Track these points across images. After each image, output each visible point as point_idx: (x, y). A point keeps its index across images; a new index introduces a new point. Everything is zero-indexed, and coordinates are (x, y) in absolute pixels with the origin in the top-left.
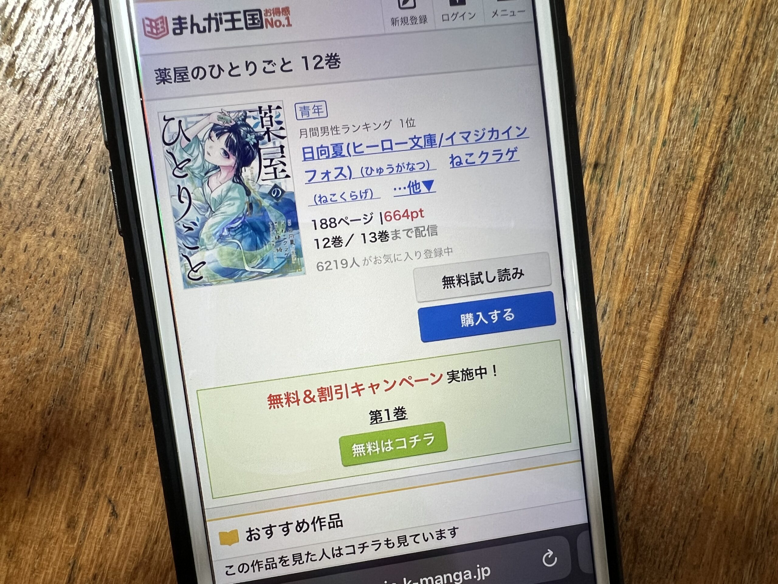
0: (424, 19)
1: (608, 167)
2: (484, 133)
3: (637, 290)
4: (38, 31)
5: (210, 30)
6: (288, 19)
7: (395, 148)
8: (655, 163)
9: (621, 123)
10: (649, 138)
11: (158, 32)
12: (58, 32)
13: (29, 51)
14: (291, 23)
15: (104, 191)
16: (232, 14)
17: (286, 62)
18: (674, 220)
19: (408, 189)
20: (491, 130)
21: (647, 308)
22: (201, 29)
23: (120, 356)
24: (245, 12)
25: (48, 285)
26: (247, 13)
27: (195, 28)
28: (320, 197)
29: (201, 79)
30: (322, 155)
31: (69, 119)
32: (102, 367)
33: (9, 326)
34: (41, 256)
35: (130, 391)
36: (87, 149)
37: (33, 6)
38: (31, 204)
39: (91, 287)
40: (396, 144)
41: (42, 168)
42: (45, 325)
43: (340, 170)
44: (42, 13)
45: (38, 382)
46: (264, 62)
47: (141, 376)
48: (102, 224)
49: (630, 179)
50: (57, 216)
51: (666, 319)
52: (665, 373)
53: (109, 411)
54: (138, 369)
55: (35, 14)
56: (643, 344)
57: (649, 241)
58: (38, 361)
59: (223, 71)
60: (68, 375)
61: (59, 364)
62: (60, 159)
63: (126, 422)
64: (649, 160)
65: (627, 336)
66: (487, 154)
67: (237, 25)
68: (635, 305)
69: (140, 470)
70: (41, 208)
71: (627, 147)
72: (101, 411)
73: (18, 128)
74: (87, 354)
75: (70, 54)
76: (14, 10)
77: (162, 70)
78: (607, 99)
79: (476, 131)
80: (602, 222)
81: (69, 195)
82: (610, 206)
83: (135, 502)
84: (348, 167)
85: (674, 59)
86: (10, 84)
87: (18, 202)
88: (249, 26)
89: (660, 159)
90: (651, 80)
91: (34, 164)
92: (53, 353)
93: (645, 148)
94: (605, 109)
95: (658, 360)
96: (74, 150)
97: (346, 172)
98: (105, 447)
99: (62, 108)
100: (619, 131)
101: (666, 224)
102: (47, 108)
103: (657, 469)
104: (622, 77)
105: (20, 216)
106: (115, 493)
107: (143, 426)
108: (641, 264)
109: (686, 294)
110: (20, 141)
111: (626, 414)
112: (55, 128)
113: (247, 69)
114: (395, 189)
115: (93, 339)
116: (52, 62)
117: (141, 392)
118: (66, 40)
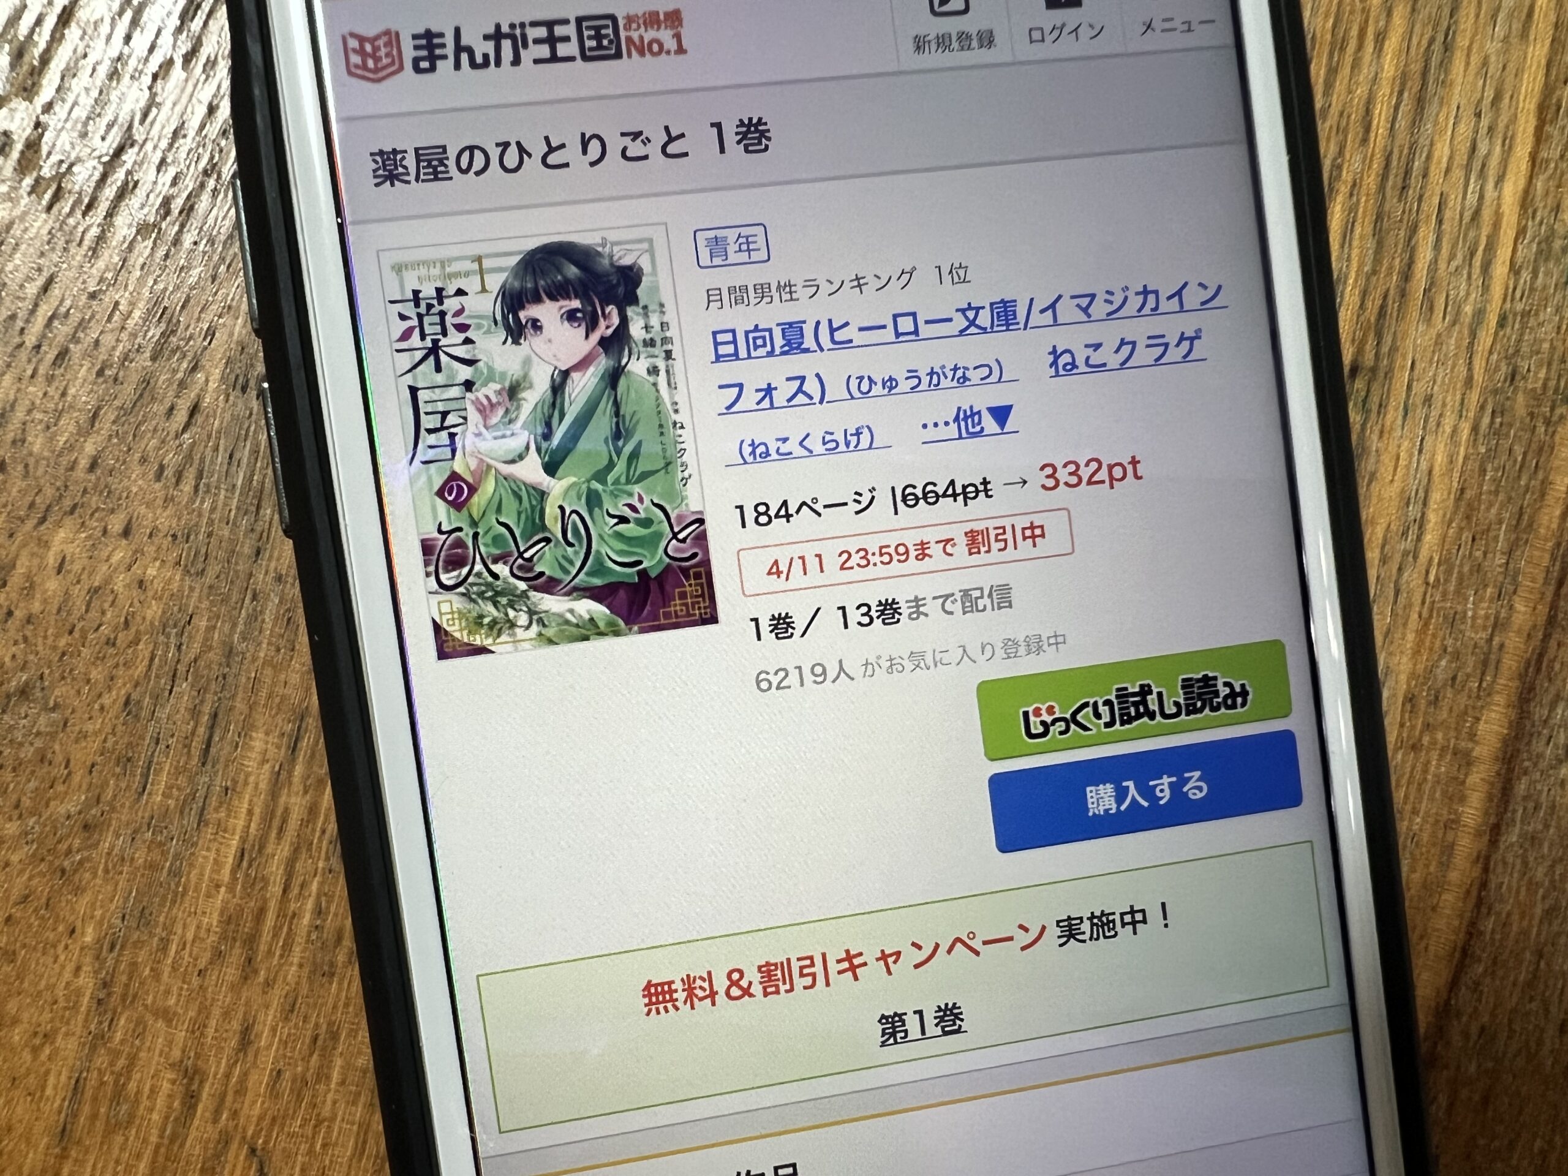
0: (987, 39)
1: (1381, 374)
2: (1126, 298)
3: (1449, 649)
4: (94, 70)
5: (498, 63)
6: (678, 37)
7: (925, 331)
8: (1484, 365)
9: (1407, 275)
10: (1468, 309)
11: (379, 65)
12: (141, 72)
13: (74, 115)
14: (685, 45)
15: (243, 432)
16: (550, 25)
17: (674, 134)
18: (1527, 491)
19: (953, 426)
20: (1141, 289)
21: (1470, 690)
22: (479, 59)
23: (279, 812)
24: (579, 21)
25: (112, 651)
26: (585, 24)
27: (464, 57)
28: (752, 444)
29: (478, 174)
30: (756, 347)
31: (163, 269)
32: (237, 837)
33: (21, 744)
34: (96, 584)
35: (300, 894)
36: (204, 339)
37: (82, 14)
38: (75, 461)
39: (211, 655)
40: (927, 322)
41: (101, 380)
42: (105, 741)
43: (798, 382)
44: (105, 29)
45: (87, 875)
46: (623, 134)
47: (327, 859)
48: (238, 508)
49: (1428, 400)
50: (135, 489)
51: (1513, 714)
52: (1512, 836)
53: (251, 941)
54: (320, 840)
55: (90, 31)
56: (1463, 771)
57: (1474, 539)
58: (86, 827)
59: (530, 155)
60: (156, 855)
61: (135, 832)
62: (144, 360)
63: (292, 964)
64: (1470, 358)
65: (1427, 752)
66: (1134, 343)
67: (562, 50)
68: (1445, 685)
69: (322, 1075)
70: (99, 472)
71: (1420, 329)
72: (234, 939)
73: (46, 288)
74: (203, 809)
75: (168, 120)
76: (39, 22)
77: (388, 153)
78: (1376, 223)
79: (1108, 292)
80: (1368, 497)
81: (163, 442)
82: (1387, 461)
83: (310, 1152)
84: (818, 375)
85: (1520, 135)
86: (29, 189)
87: (44, 459)
88: (588, 53)
89: (1495, 357)
90: (1472, 181)
91: (84, 372)
92: (123, 806)
93: (1460, 332)
94: (1371, 244)
95: (1498, 807)
96: (175, 340)
97: (812, 386)
98: (242, 1025)
99: (149, 243)
100: (1403, 294)
101: (1509, 502)
102: (114, 243)
103: (1500, 1054)
104: (1407, 173)
105: (49, 492)
106: (263, 1133)
107: (333, 975)
108: (1458, 592)
109: (1556, 657)
110: (51, 319)
111: (1429, 931)
112: (131, 288)
113: (585, 152)
114: (925, 426)
115: (216, 773)
116: (126, 140)
117: (325, 894)
118: (159, 90)
